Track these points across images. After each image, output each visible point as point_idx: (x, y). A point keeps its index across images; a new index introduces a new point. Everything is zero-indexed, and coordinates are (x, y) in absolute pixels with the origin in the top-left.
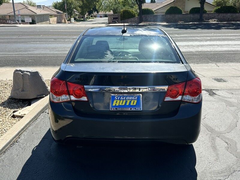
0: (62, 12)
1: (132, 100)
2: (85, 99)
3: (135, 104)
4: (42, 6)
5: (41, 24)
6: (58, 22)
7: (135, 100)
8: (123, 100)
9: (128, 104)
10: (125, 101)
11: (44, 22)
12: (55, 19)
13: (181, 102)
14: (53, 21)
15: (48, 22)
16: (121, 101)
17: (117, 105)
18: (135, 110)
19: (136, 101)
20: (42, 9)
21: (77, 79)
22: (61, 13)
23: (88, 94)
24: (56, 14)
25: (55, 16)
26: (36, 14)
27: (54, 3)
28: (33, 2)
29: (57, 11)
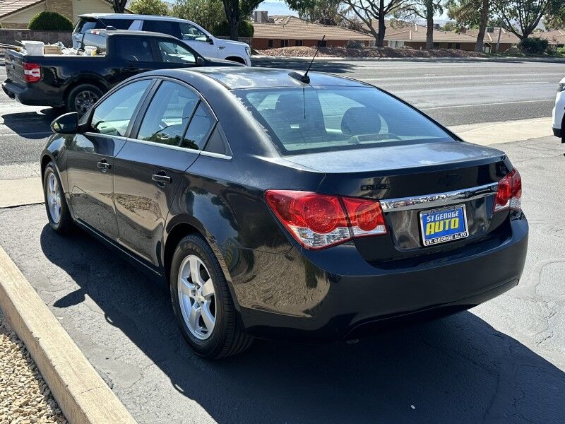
1: (451, 218)
2: (380, 230)
3: (457, 226)
7: (456, 217)
8: (440, 221)
9: (447, 229)
10: (442, 222)
16: (437, 223)
17: (433, 233)
18: (459, 237)
19: (457, 219)
21: (365, 188)
23: (386, 218)
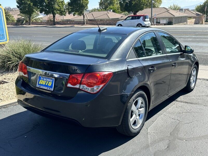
0: (202, 14)
1: (49, 81)
3: (50, 85)
4: (184, 9)
5: (177, 25)
6: (196, 23)
9: (47, 84)
11: (181, 23)
12: (193, 20)
13: (79, 89)
14: (191, 22)
15: (185, 23)
16: (44, 81)
18: (49, 89)
20: (183, 12)
22: (200, 15)
24: (195, 16)
25: (194, 18)
26: (174, 17)
27: (197, 7)
28: (178, 6)
29: (197, 14)
